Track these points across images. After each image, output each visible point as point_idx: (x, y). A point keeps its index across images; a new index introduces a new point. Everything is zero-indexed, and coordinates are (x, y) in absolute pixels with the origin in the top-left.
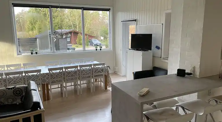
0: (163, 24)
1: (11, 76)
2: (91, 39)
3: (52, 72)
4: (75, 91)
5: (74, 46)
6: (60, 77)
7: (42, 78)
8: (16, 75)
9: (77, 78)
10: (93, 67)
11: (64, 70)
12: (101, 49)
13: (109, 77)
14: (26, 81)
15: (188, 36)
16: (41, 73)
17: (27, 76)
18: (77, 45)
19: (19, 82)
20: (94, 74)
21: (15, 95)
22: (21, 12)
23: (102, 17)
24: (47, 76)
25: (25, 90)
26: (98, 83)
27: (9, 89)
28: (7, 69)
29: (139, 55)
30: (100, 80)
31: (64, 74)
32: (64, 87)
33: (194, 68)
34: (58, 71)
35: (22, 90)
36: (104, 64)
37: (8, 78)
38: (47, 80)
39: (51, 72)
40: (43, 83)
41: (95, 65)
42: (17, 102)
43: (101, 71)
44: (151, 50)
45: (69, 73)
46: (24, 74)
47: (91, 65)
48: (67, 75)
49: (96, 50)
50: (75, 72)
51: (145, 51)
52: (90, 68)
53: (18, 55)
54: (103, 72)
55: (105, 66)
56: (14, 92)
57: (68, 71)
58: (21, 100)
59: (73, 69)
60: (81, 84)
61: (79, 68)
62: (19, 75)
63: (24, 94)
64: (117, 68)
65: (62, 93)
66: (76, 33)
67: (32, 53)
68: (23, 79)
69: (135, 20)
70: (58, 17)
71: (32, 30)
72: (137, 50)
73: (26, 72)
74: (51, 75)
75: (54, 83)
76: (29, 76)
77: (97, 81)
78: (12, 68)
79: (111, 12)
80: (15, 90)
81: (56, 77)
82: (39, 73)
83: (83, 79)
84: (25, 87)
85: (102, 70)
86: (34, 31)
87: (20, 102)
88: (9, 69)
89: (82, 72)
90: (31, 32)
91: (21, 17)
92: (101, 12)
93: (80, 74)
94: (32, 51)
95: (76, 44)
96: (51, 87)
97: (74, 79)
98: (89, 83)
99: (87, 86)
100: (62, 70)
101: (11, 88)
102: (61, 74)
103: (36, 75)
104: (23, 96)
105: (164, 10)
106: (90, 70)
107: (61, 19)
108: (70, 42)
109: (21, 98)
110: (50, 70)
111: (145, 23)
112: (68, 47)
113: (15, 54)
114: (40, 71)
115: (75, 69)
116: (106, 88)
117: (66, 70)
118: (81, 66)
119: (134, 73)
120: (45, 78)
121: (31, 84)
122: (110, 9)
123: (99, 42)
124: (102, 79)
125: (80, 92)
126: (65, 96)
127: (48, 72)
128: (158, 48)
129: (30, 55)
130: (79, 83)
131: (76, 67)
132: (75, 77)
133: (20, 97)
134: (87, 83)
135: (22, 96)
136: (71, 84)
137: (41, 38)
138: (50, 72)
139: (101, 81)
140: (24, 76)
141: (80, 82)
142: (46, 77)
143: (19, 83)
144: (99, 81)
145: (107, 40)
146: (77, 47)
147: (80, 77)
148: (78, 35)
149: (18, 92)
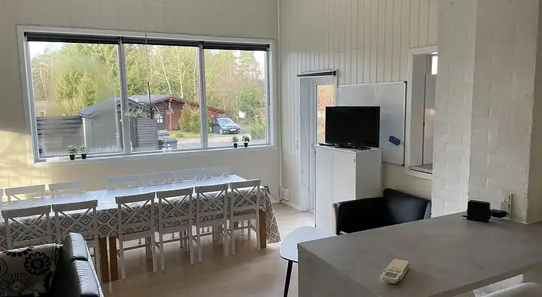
0: (406, 82)
1: (18, 219)
2: (215, 119)
3: (126, 206)
4: (185, 253)
5: (173, 136)
6: (146, 218)
7: (100, 223)
8: (31, 217)
9: (191, 221)
10: (229, 190)
11: (156, 200)
12: (246, 145)
13: (271, 215)
14: (58, 231)
15: (490, 115)
16: (97, 209)
17: (61, 218)
18: (179, 132)
19: (38, 233)
20: (233, 209)
21: (29, 271)
22: (42, 53)
23: (240, 64)
24: (113, 217)
25: (56, 256)
26: (243, 232)
27: (14, 254)
28: (9, 198)
29: (347, 158)
30: (246, 225)
31: (157, 211)
32: (157, 244)
33: (512, 197)
34: (141, 204)
35: (47, 257)
36: (256, 183)
37: (12, 224)
38: (114, 228)
39: (122, 206)
40: (100, 234)
41: (235, 185)
42: (35, 288)
43: (252, 199)
44: (377, 146)
45: (170, 207)
46: (52, 214)
47: (224, 187)
48: (165, 213)
49: (235, 145)
50: (185, 205)
51: (362, 148)
52: (224, 193)
53: (36, 161)
54: (255, 202)
55: (261, 187)
56: (27, 262)
57: (167, 203)
58: (46, 285)
59: (179, 198)
60: (198, 235)
61: (194, 195)
62: (40, 217)
63: (53, 268)
64: (288, 190)
65: (150, 260)
66: (178, 104)
67: (72, 157)
68: (49, 227)
69: (334, 73)
70: (133, 66)
71: (70, 96)
72: (342, 146)
73: (58, 208)
74: (124, 214)
75: (129, 234)
76: (67, 218)
77: (240, 226)
78: (22, 197)
79: (271, 53)
80: (30, 258)
81: (136, 219)
82: (92, 210)
83: (204, 221)
84: (56, 248)
85: (254, 198)
86: (74, 100)
87: (42, 289)
88: (13, 199)
89: (202, 205)
90: (65, 103)
91: (43, 66)
92: (237, 53)
93: (198, 210)
94: (74, 150)
95: (179, 129)
96: (121, 245)
97: (182, 223)
98: (218, 232)
99: (213, 241)
100: (153, 201)
101: (20, 254)
102: (150, 212)
103: (85, 216)
104: (51, 273)
105: (410, 48)
106: (222, 198)
107: (141, 70)
108: (164, 126)
109: (45, 280)
110: (120, 200)
111: (360, 80)
112: (160, 138)
113: (30, 160)
114: (94, 204)
115: (184, 196)
116: (263, 246)
117: (163, 200)
118: (199, 190)
119: (335, 205)
120: (107, 224)
121: (74, 243)
122: (269, 45)
123: (235, 125)
124: (254, 222)
125: (196, 257)
126: (159, 268)
127: (116, 206)
128: (395, 141)
129: (67, 162)
130: (194, 233)
131: (189, 191)
132: (184, 218)
133: (44, 277)
134: (213, 233)
135: (47, 273)
136: (173, 235)
137: (93, 117)
138: (119, 206)
139: (250, 227)
140: (53, 218)
141: (198, 231)
142: (109, 221)
143: (38, 237)
144: (243, 228)
145: (254, 119)
146: (182, 136)
147: (198, 217)
148: (183, 107)
149: (37, 264)
